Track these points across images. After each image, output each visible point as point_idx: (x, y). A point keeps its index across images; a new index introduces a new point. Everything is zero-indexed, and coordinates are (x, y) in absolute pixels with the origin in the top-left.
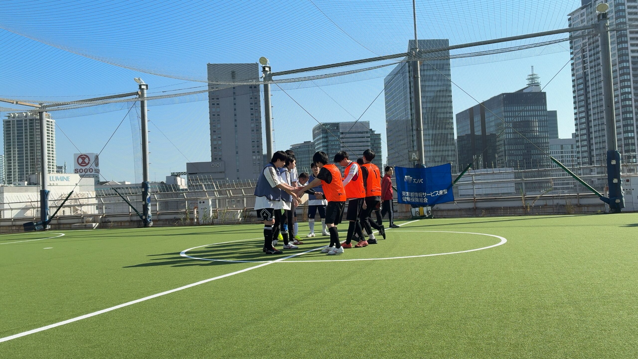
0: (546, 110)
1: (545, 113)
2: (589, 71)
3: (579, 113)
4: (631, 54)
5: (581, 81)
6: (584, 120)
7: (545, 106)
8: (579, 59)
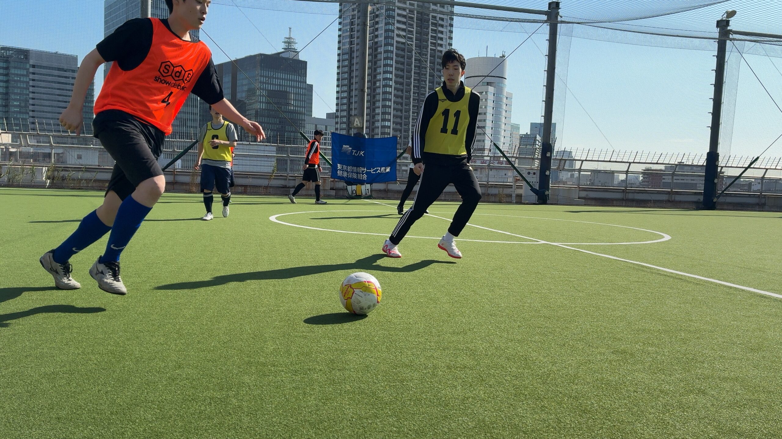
0: (306, 82)
1: (304, 85)
2: (355, 47)
3: (341, 92)
4: (396, 39)
5: (346, 57)
6: (345, 101)
7: (304, 79)
8: (347, 31)
